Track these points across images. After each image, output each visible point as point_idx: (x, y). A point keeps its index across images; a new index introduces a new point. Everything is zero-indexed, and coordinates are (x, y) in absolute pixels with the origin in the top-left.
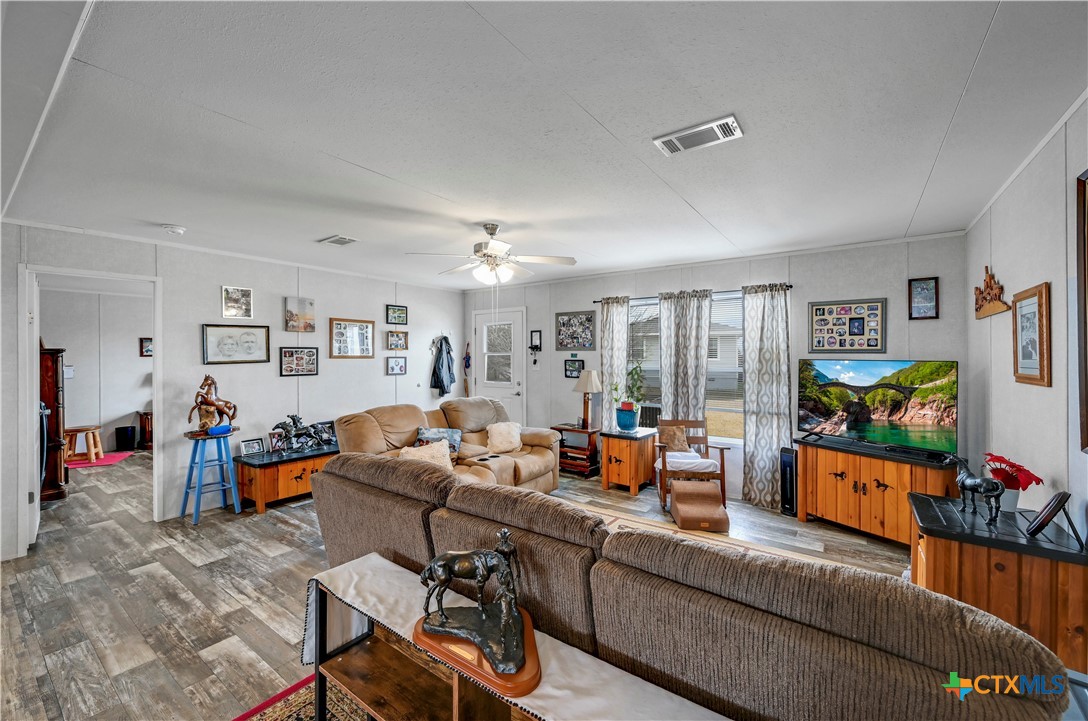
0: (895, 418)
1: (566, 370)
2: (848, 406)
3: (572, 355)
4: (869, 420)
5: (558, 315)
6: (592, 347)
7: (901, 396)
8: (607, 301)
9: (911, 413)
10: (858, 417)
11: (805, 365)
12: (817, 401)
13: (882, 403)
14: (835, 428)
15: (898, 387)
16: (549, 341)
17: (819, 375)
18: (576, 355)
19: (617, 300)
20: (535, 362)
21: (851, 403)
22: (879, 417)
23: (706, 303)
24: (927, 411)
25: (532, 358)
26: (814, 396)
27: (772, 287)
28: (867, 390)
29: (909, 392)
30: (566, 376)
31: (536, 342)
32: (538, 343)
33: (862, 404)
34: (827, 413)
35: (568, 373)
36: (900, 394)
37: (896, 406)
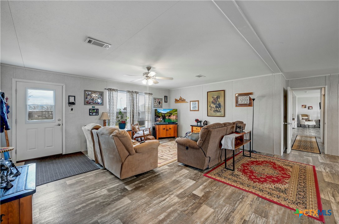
0: (169, 118)
1: (90, 113)
2: (162, 116)
3: (93, 107)
4: (166, 118)
5: (85, 91)
6: (102, 104)
7: (170, 115)
8: (110, 90)
9: (172, 117)
10: (164, 118)
11: (156, 110)
12: (158, 115)
13: (167, 115)
14: (160, 119)
15: (170, 113)
16: (80, 100)
17: (158, 112)
19: (114, 90)
20: (72, 109)
21: (163, 116)
22: (167, 118)
24: (174, 117)
25: (70, 108)
26: (157, 115)
27: (150, 94)
28: (165, 114)
29: (172, 114)
30: (90, 115)
31: (72, 100)
33: (164, 116)
34: (159, 117)
35: (91, 114)
36: (170, 114)
37: (169, 116)
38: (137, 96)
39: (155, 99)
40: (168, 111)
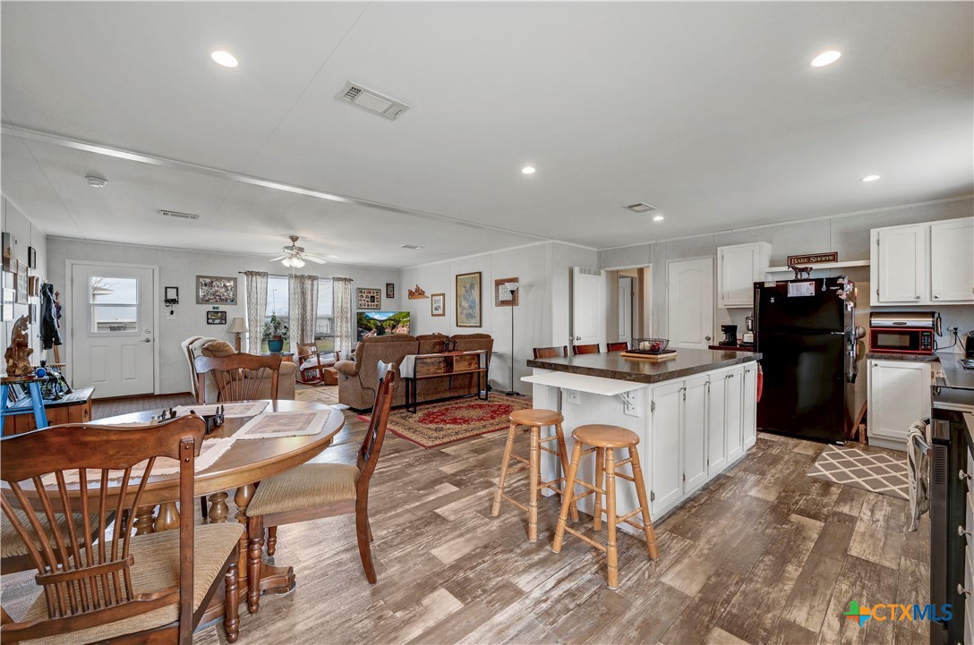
0: (394, 331)
1: (208, 319)
2: (377, 327)
3: (214, 308)
4: (385, 332)
5: (198, 277)
6: (233, 301)
7: (395, 324)
8: (250, 274)
9: (399, 329)
10: (381, 331)
11: (360, 315)
12: (366, 325)
13: (389, 325)
14: (372, 335)
15: (394, 320)
16: (188, 294)
17: (367, 316)
18: (218, 308)
19: (258, 274)
20: (172, 313)
22: (388, 331)
23: (315, 282)
24: (404, 328)
25: (169, 309)
26: (363, 323)
27: (345, 279)
28: (384, 321)
29: (398, 322)
30: (208, 323)
31: (172, 294)
32: (174, 297)
33: (382, 326)
34: (370, 330)
35: (211, 321)
36: (395, 322)
37: (394, 327)
38: (312, 285)
39: (360, 291)
40: (391, 315)
